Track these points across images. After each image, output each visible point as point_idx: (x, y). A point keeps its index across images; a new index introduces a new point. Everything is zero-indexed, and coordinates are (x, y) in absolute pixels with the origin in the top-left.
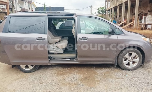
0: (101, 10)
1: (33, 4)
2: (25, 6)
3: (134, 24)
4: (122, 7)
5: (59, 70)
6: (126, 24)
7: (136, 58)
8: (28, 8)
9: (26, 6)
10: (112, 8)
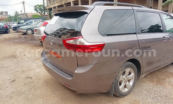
0: (39, 8)
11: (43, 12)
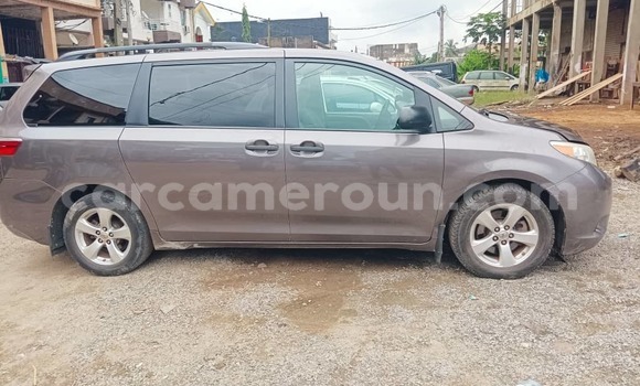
0: (484, 27)
1: (200, 11)
2: (166, 19)
3: (620, 86)
4: (572, 9)
5: (221, 269)
6: (587, 86)
7: (529, 230)
8: (180, 30)
9: (172, 19)
10: (531, 16)
11: (500, 38)
